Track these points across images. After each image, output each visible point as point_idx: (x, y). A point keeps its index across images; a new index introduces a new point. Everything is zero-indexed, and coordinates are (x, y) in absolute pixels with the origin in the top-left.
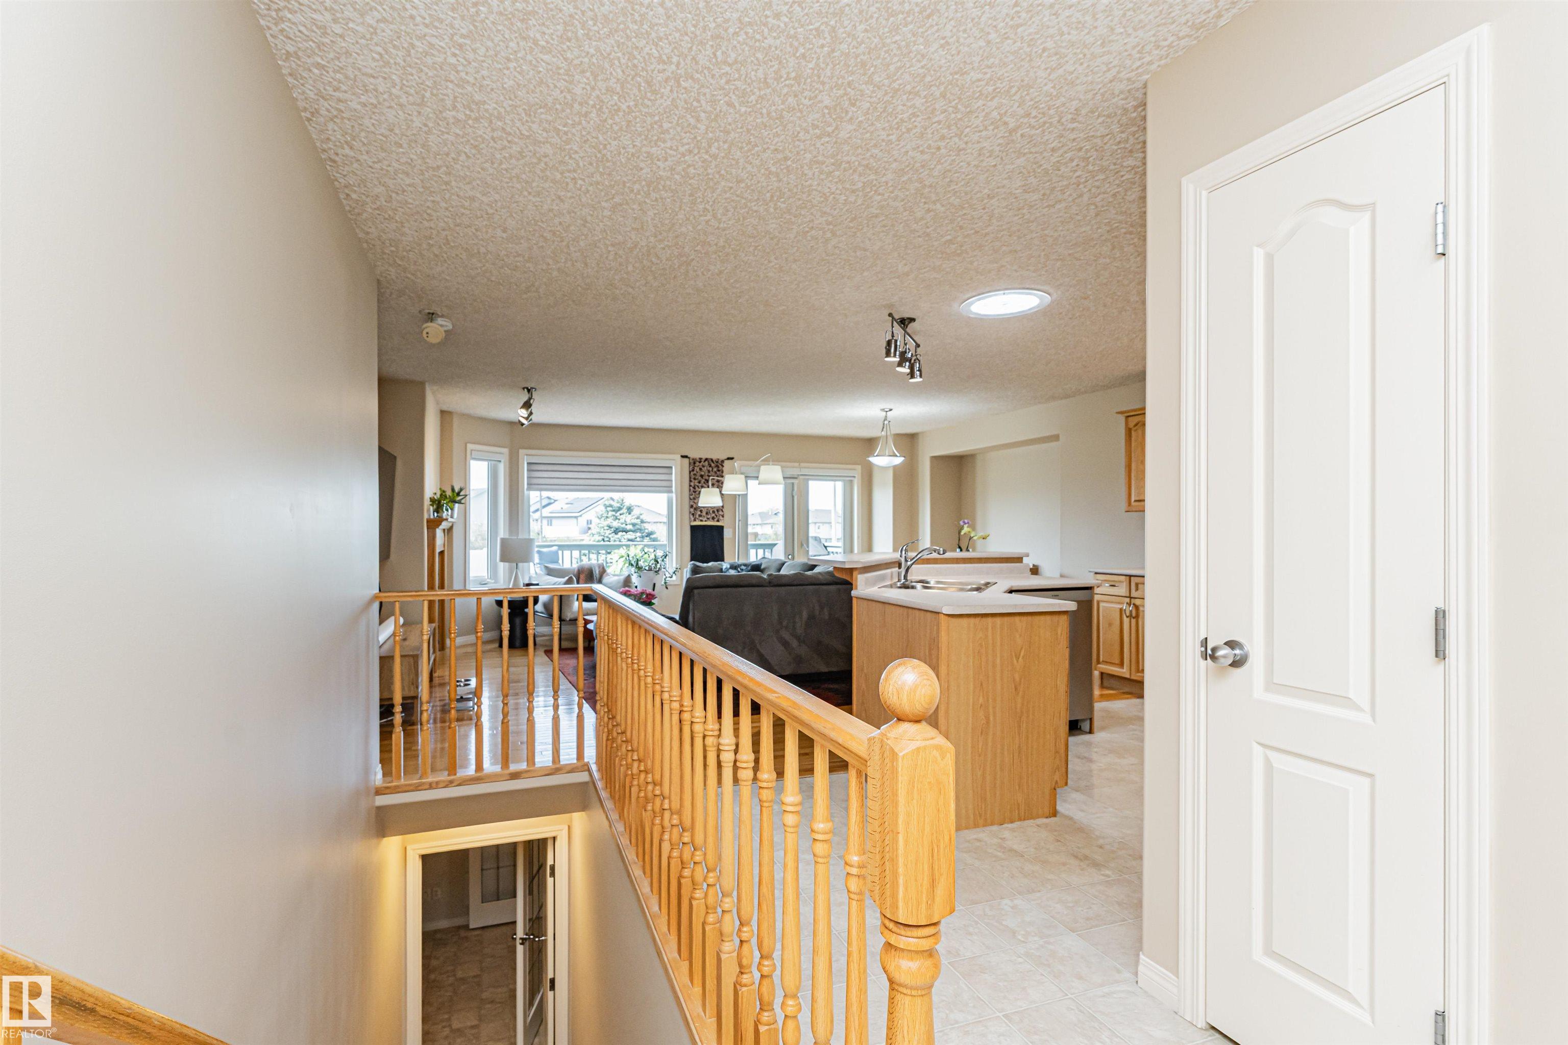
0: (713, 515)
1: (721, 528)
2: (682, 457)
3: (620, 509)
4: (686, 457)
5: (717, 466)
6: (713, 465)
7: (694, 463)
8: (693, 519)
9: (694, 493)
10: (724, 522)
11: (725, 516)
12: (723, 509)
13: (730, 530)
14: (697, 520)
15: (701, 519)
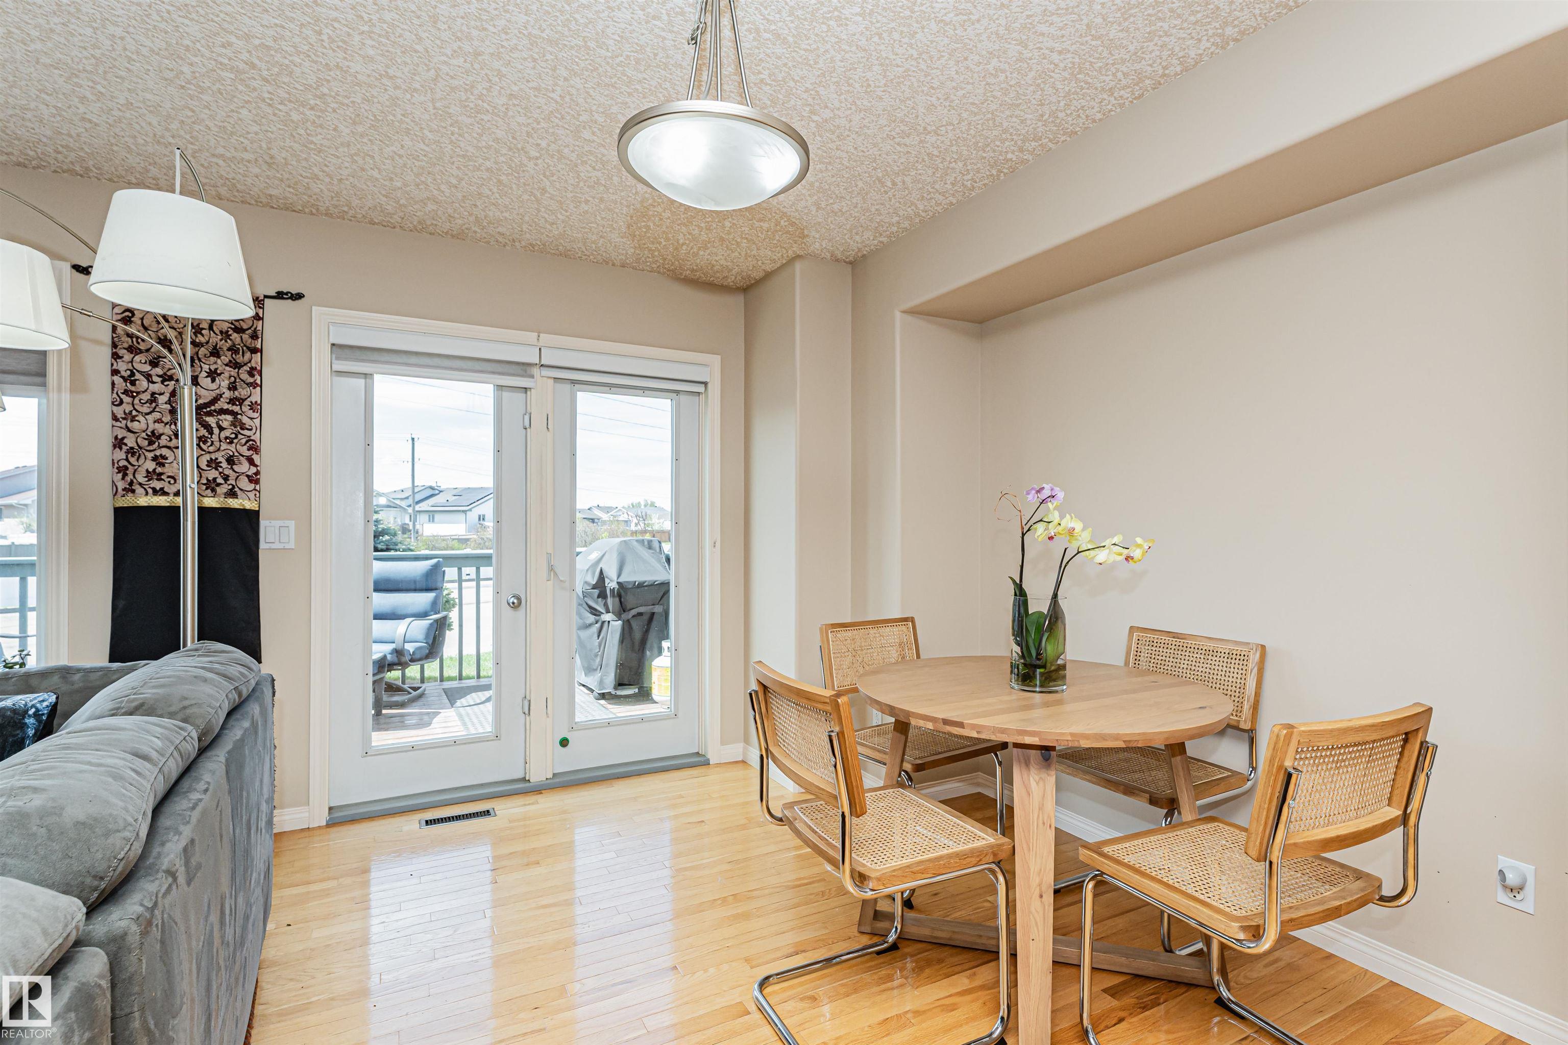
1: (252, 517)
8: (121, 485)
9: (126, 399)
10: (258, 499)
11: (263, 477)
12: (256, 458)
13: (291, 524)
14: (140, 490)
15: (158, 485)
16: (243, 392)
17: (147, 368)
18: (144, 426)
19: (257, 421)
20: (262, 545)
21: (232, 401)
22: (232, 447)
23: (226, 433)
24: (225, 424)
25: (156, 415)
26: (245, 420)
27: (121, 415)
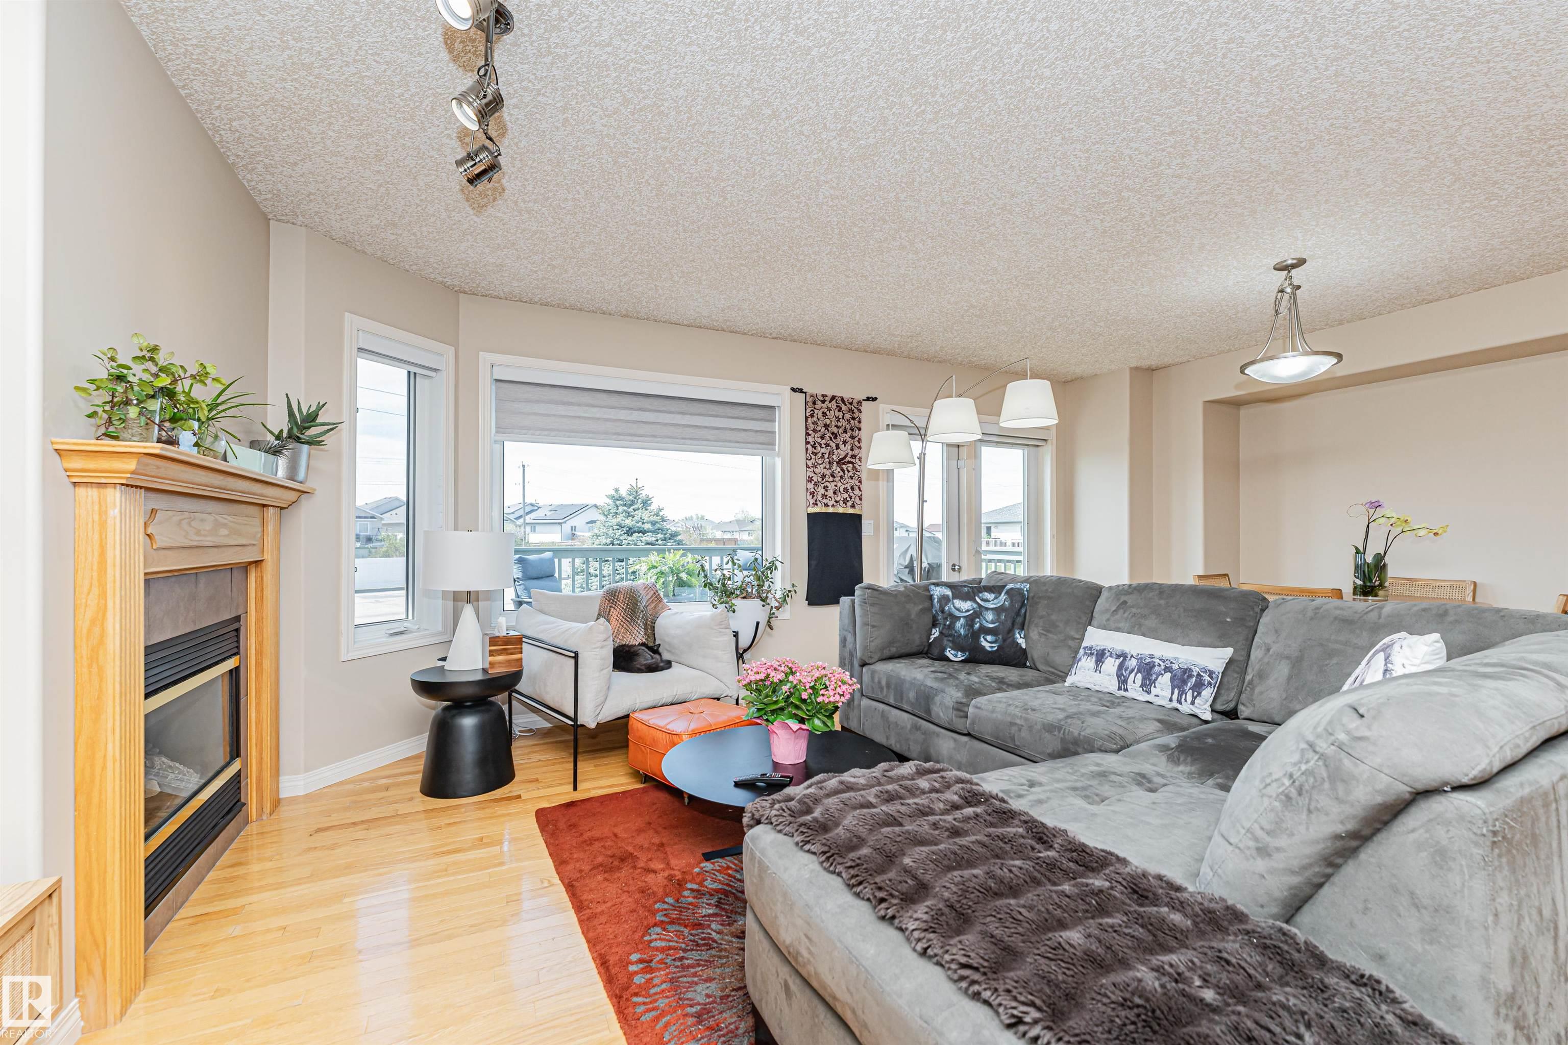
0: (846, 495)
1: (858, 517)
2: (793, 390)
3: (633, 503)
4: (801, 391)
5: (851, 411)
6: (844, 408)
7: (814, 403)
8: (812, 501)
9: (813, 457)
10: (862, 509)
11: (863, 497)
12: (861, 487)
13: (873, 522)
14: (819, 504)
15: (825, 501)
16: (855, 452)
17: (819, 440)
18: (819, 471)
19: (861, 467)
20: (863, 534)
21: (851, 457)
22: (852, 481)
23: (850, 474)
24: (850, 469)
25: (824, 465)
26: (856, 466)
27: (810, 465)
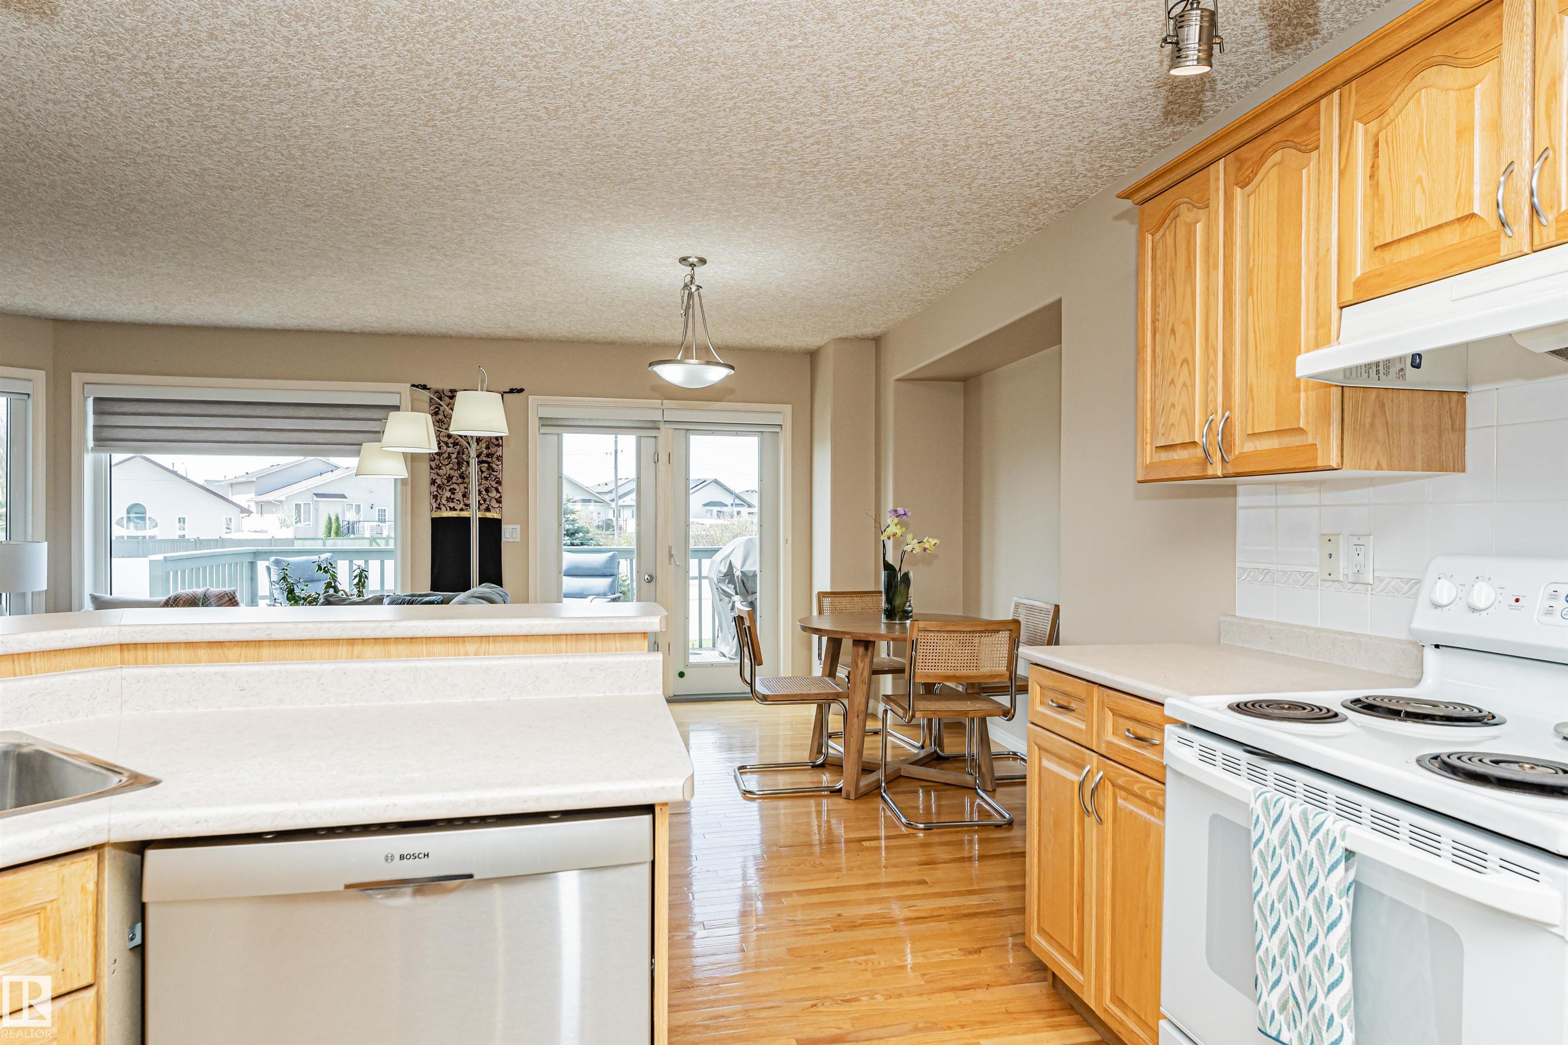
1: (497, 523)
2: (413, 386)
4: (424, 387)
7: (440, 399)
8: (435, 505)
9: (437, 457)
10: (501, 512)
11: (503, 500)
12: (499, 488)
13: (518, 527)
14: (443, 508)
15: (452, 505)
16: (493, 450)
17: (446, 439)
18: (445, 472)
19: (500, 466)
20: (503, 539)
21: (488, 456)
22: (488, 483)
23: (485, 474)
24: (484, 469)
25: (451, 465)
26: (494, 466)
27: (434, 466)
